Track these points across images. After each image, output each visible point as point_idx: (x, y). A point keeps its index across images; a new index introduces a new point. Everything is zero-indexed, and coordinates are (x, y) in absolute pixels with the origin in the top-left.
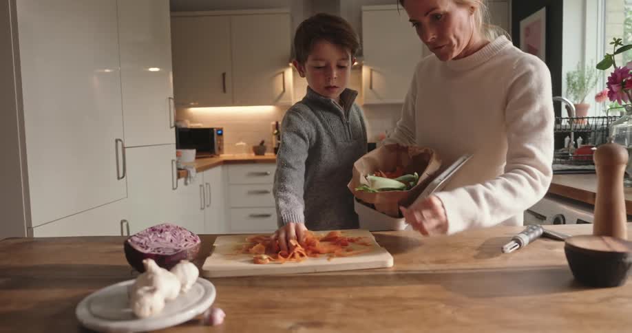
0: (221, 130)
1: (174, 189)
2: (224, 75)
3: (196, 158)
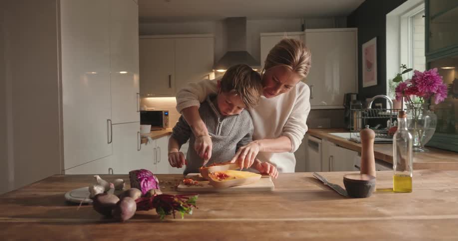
0: (167, 112)
1: (138, 150)
2: (170, 76)
3: (151, 130)
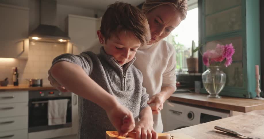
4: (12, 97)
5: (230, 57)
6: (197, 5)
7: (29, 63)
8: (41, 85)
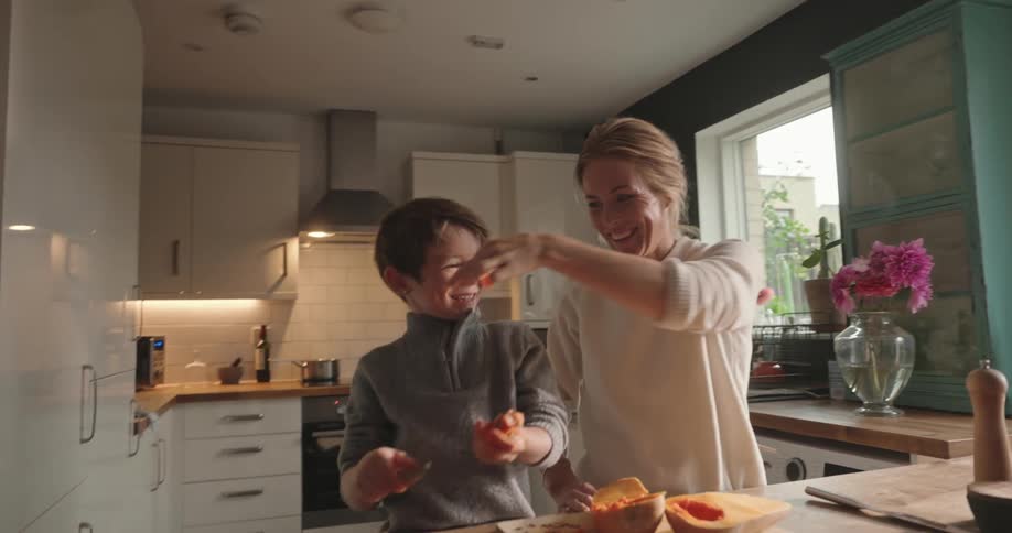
0: (163, 339)
2: (176, 244)
4: (256, 418)
5: (922, 282)
6: (828, 98)
7: (300, 311)
8: (335, 379)
